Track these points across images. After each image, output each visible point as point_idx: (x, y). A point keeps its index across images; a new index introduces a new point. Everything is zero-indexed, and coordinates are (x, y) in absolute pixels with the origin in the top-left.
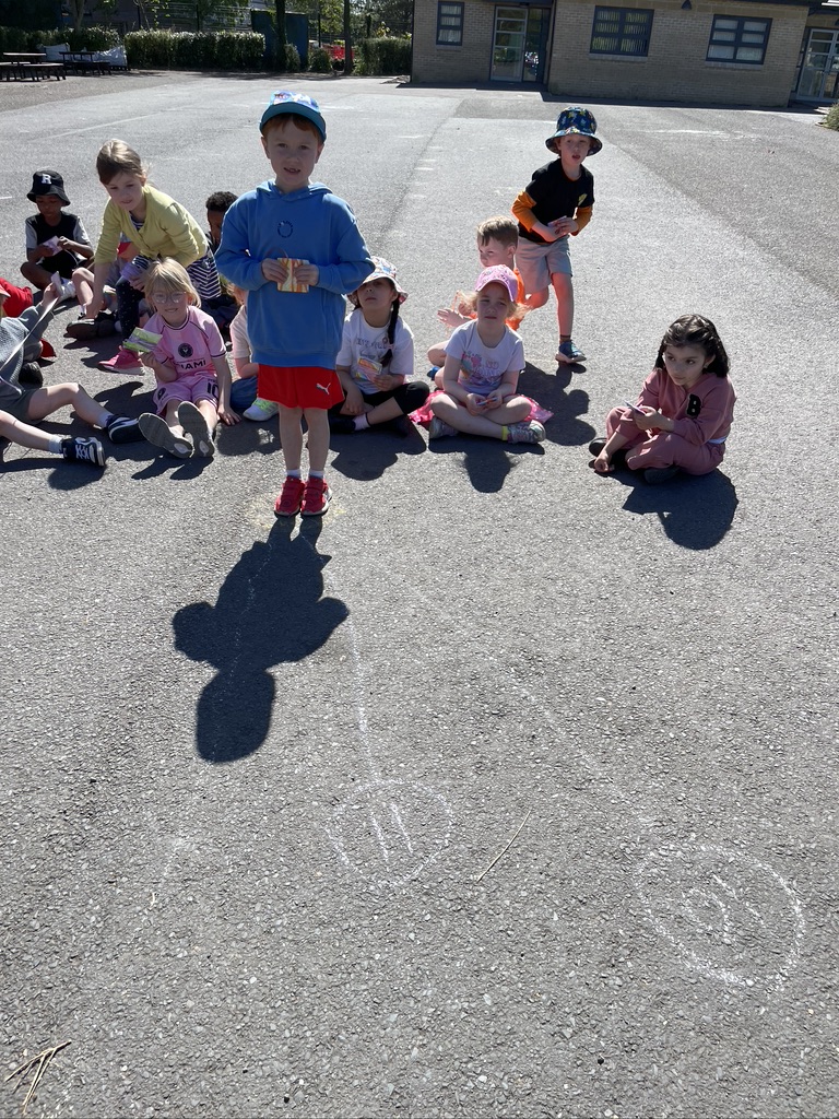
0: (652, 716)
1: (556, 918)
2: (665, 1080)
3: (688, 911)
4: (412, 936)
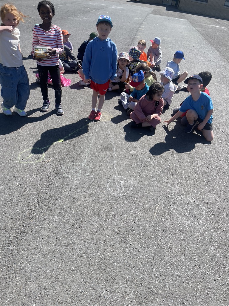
0: (180, 172)
1: (153, 206)
2: (171, 237)
3: (181, 210)
4: (123, 205)
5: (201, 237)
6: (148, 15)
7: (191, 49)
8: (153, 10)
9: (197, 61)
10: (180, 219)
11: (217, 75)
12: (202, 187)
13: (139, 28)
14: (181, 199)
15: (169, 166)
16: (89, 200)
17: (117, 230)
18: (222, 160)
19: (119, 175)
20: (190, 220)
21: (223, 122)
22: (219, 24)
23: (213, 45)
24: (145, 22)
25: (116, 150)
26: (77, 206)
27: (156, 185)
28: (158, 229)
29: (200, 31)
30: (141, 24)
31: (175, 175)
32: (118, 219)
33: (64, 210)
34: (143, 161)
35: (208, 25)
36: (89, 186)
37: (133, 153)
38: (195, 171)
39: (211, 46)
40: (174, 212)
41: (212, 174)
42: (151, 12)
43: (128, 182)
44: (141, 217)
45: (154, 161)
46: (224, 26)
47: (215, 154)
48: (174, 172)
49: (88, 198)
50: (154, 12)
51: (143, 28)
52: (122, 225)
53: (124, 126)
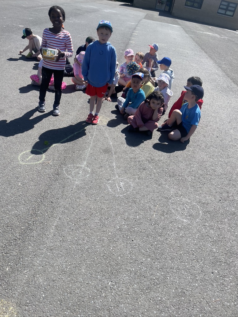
0: (177, 174)
1: (152, 206)
2: (170, 234)
3: (179, 209)
4: (124, 205)
5: (198, 234)
6: (141, 20)
7: (185, 55)
8: (146, 15)
9: (191, 68)
10: (178, 217)
11: (211, 83)
12: (199, 189)
13: (133, 32)
14: (179, 199)
15: (167, 169)
16: (91, 200)
17: (119, 227)
18: (217, 163)
19: (119, 176)
20: (188, 219)
21: (217, 128)
22: (212, 31)
23: (206, 53)
24: (138, 27)
25: (115, 153)
26: (79, 205)
27: (154, 187)
28: (158, 227)
29: (194, 37)
30: (135, 29)
31: (172, 177)
32: (119, 217)
33: (67, 209)
34: (141, 164)
35: (201, 32)
36: (90, 187)
37: (132, 156)
38: (191, 173)
39: (205, 54)
40: (173, 211)
41: (208, 176)
42: (144, 17)
43: (128, 183)
44: (141, 216)
45: (152, 164)
46: (217, 33)
47: (210, 158)
48: (171, 174)
49: (90, 198)
50: (147, 17)
51: (136, 33)
52: (123, 223)
53: (121, 130)
